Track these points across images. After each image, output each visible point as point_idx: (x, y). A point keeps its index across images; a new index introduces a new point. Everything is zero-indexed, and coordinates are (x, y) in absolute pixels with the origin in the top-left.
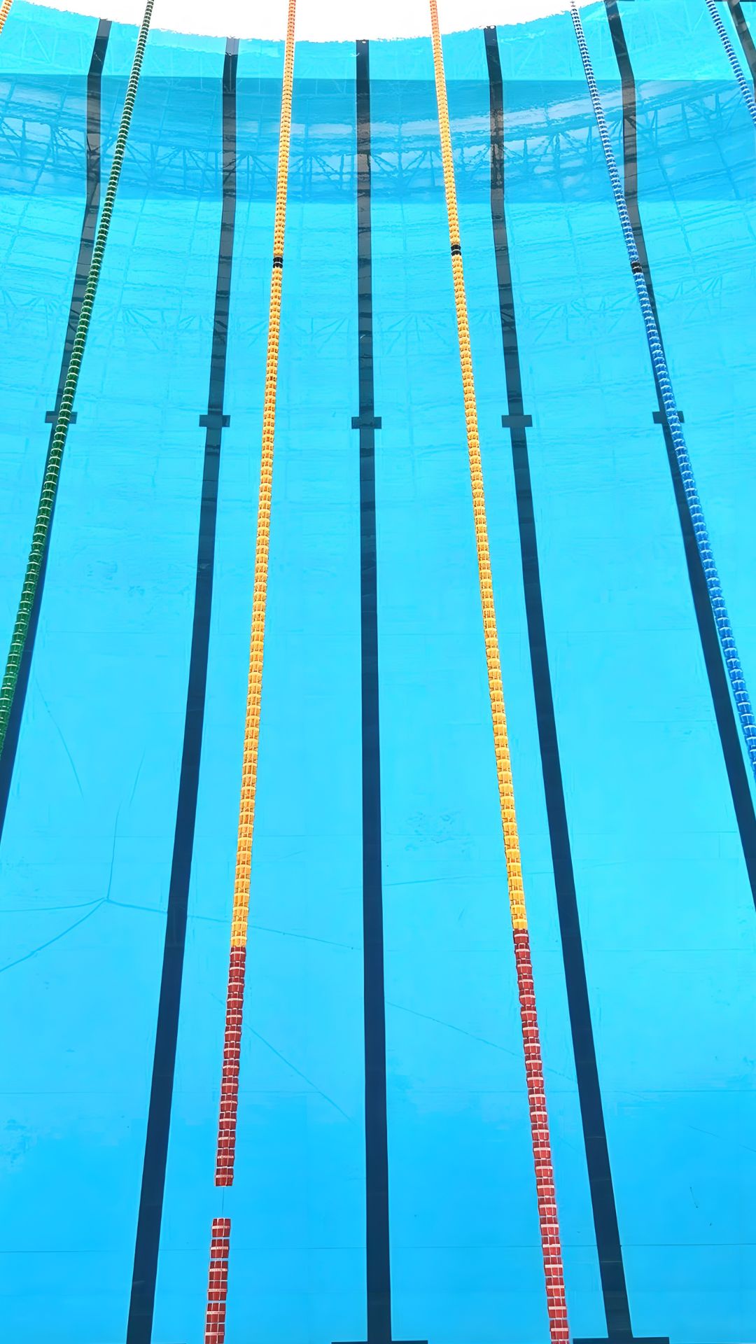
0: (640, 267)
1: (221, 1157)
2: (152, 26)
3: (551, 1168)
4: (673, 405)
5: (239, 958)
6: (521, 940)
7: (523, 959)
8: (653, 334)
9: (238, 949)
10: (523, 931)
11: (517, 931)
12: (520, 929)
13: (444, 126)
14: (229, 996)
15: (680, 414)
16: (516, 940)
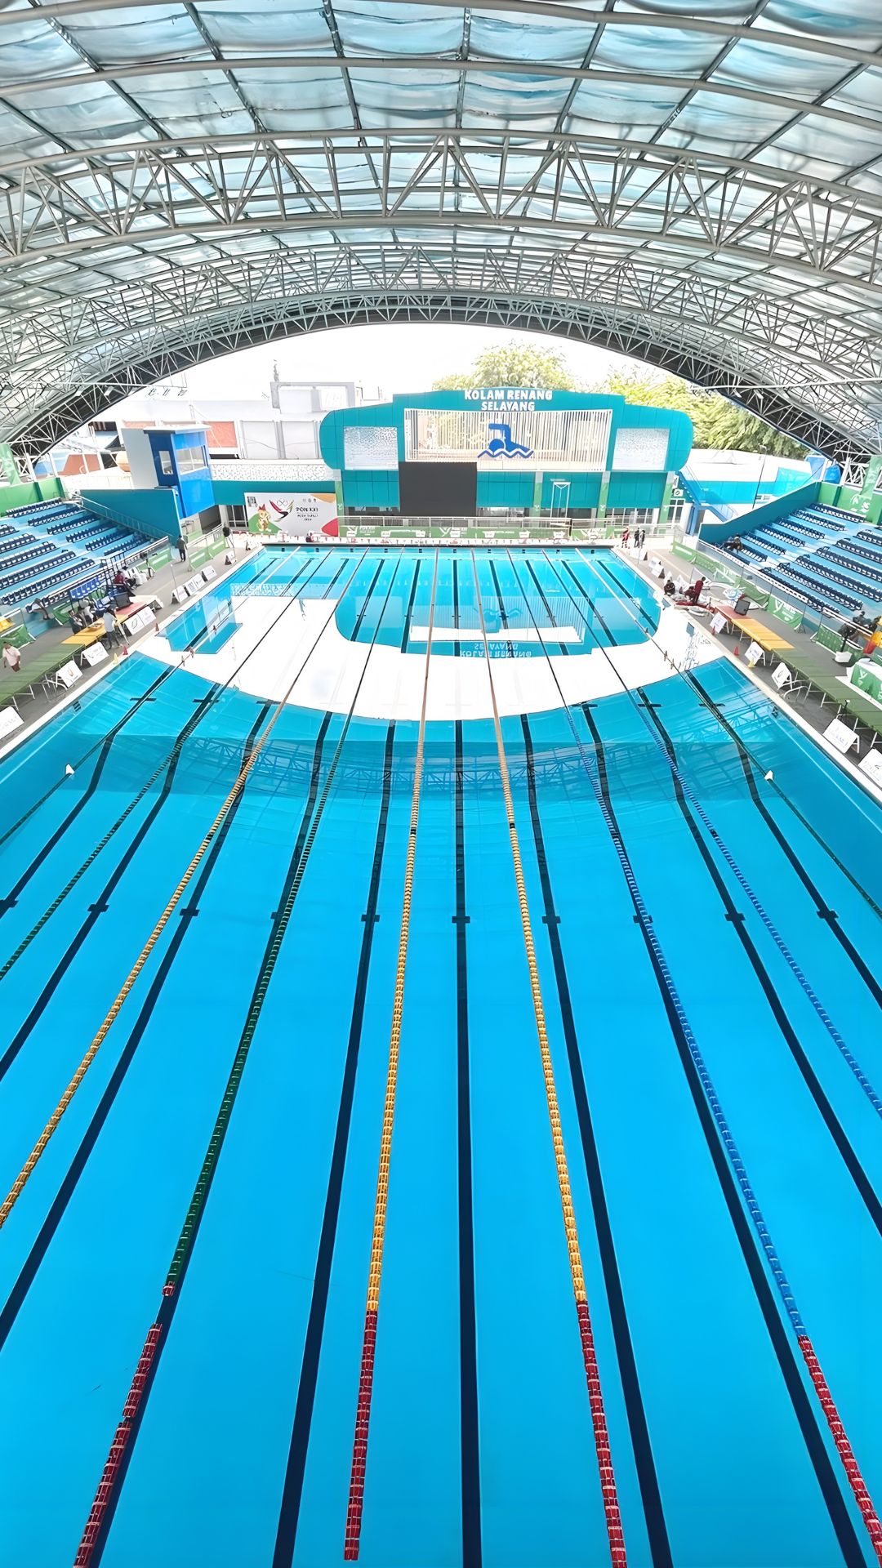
0: (616, 834)
1: (349, 1539)
2: (354, 714)
3: (624, 1550)
4: (645, 913)
5: (372, 1320)
6: (582, 1311)
7: (585, 1327)
8: (628, 872)
9: (372, 1312)
10: (584, 1302)
11: (579, 1302)
12: (582, 1300)
13: (502, 759)
14: (364, 1358)
15: (650, 918)
16: (580, 1310)
